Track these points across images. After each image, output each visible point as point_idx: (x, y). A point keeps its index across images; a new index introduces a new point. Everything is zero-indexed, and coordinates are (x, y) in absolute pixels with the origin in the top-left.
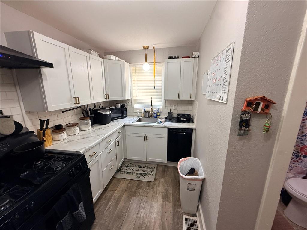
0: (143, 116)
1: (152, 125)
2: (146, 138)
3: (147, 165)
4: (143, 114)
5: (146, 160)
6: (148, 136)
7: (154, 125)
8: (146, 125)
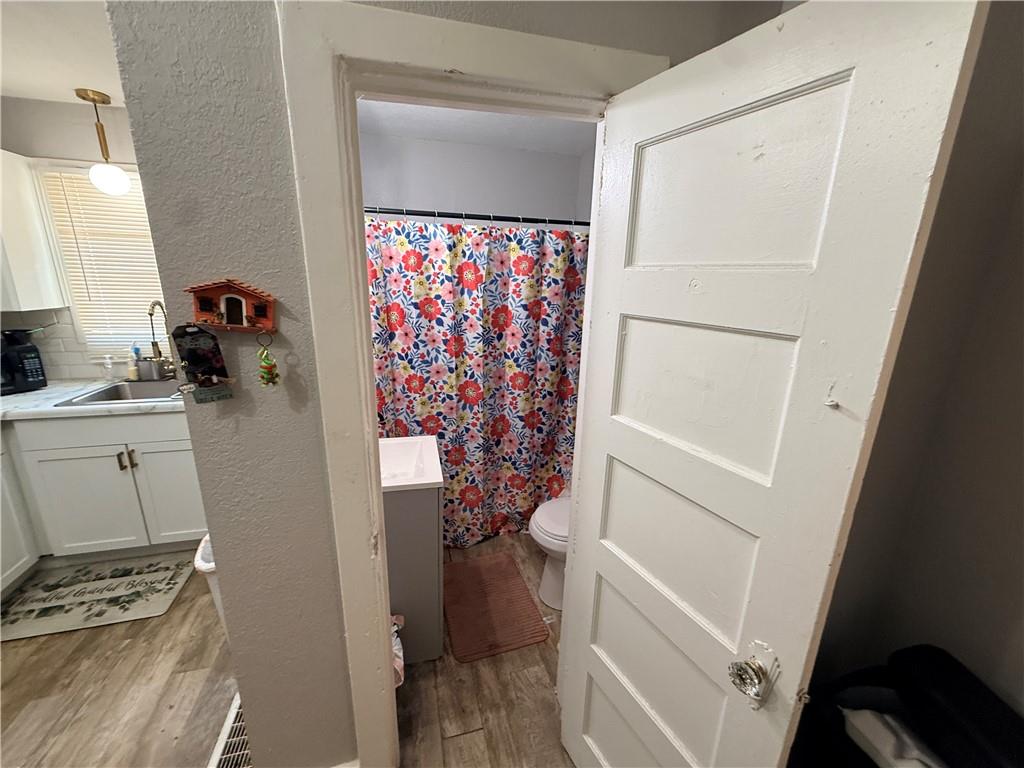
0: (133, 377)
1: (147, 407)
2: (127, 461)
3: (154, 561)
4: (133, 368)
5: (147, 544)
6: (138, 449)
7: (154, 407)
8: (117, 410)
